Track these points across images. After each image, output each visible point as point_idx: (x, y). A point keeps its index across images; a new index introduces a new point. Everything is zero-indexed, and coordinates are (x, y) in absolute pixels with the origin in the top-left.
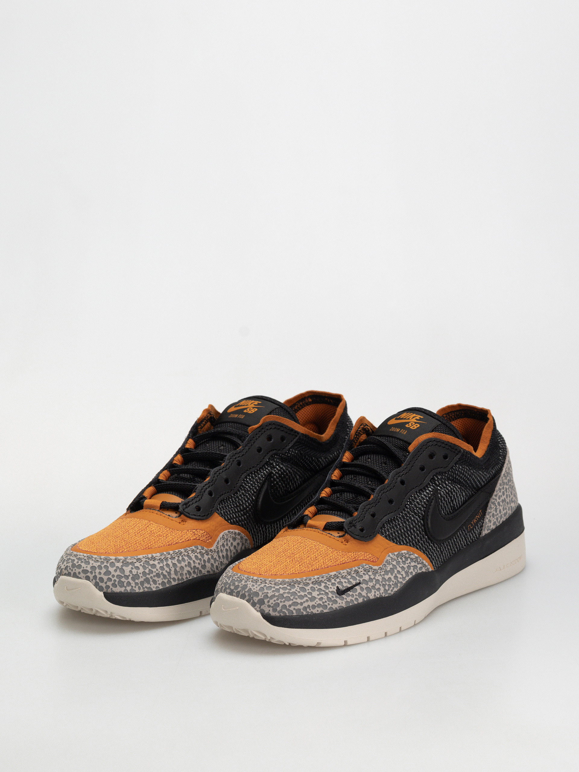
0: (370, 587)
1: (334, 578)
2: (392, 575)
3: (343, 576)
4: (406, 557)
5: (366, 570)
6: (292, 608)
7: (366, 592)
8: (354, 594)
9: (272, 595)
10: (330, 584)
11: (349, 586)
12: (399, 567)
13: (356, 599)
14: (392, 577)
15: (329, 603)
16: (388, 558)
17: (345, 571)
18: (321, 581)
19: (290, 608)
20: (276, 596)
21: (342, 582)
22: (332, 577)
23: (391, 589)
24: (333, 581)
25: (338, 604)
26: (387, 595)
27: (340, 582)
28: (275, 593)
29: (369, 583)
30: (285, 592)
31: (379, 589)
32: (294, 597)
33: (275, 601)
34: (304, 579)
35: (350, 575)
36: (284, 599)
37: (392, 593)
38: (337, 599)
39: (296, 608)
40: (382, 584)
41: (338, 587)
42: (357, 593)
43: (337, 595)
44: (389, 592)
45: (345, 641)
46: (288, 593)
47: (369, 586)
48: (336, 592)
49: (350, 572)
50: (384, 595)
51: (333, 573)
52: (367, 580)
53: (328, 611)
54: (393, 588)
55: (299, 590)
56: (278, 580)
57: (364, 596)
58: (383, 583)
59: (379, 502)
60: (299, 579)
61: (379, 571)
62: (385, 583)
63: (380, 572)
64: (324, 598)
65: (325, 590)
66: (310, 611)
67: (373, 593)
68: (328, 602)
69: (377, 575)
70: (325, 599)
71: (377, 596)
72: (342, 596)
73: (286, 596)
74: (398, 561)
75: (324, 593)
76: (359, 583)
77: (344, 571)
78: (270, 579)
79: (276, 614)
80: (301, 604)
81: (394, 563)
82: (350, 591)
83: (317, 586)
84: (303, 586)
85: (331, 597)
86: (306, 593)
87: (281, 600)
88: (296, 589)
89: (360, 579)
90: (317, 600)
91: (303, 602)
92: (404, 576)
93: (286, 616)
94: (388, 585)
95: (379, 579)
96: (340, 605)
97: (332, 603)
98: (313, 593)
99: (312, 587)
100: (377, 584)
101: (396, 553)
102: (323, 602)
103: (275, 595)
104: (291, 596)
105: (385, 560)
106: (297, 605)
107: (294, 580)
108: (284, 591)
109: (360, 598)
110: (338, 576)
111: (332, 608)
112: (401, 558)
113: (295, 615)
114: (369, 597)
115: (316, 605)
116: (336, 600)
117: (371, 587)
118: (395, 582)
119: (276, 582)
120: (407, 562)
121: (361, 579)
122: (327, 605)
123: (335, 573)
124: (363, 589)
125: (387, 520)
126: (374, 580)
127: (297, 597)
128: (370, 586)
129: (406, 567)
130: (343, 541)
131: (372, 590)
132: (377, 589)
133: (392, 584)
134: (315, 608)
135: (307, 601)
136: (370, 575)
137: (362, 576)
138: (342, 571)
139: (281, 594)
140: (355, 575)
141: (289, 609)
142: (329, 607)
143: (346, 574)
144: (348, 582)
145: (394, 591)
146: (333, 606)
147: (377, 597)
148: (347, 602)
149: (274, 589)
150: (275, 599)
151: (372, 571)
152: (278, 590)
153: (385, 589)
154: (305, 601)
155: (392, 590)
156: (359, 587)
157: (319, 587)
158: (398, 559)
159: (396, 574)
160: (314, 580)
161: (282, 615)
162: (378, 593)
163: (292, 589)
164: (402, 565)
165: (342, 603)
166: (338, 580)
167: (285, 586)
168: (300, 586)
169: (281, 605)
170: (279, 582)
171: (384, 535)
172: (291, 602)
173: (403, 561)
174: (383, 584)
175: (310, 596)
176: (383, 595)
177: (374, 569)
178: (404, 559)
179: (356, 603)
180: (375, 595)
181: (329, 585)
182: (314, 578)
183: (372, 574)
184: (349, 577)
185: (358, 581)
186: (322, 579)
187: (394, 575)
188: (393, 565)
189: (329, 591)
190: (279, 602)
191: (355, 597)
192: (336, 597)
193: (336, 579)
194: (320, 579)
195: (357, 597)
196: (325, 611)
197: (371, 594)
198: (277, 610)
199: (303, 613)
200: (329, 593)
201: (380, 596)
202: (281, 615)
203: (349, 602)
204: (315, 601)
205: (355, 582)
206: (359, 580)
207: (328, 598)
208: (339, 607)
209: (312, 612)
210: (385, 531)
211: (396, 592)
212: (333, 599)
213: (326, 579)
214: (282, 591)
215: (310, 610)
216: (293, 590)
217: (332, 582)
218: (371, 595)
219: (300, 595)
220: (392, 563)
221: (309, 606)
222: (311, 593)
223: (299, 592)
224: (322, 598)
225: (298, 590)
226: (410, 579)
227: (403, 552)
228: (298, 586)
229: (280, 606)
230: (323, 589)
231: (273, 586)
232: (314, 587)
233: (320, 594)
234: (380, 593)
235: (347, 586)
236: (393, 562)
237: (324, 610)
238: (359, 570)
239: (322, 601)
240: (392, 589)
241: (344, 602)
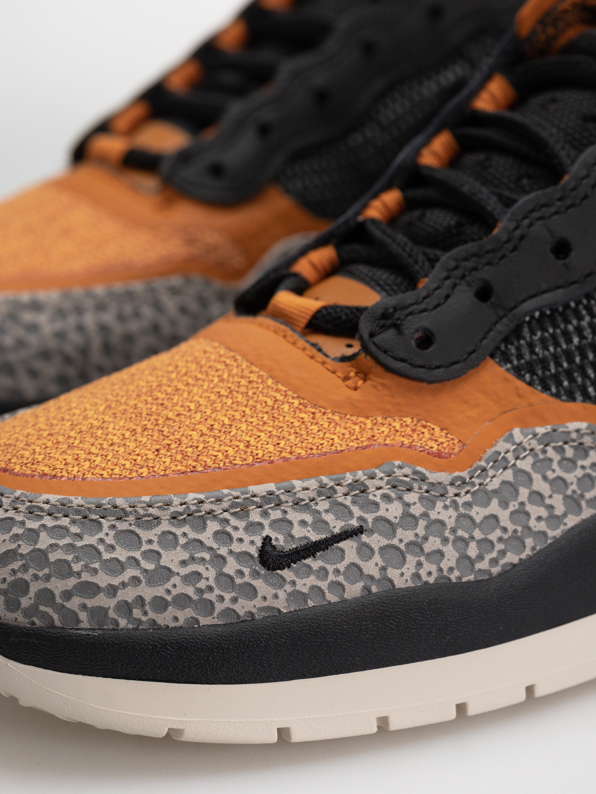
0: (402, 546)
1: (260, 507)
2: (504, 504)
3: (303, 500)
4: (581, 444)
5: (397, 484)
6: (74, 603)
7: (381, 563)
8: (330, 568)
9: (9, 551)
10: (241, 524)
11: (315, 537)
12: (545, 478)
13: (337, 586)
14: (504, 516)
15: (222, 594)
16: (502, 446)
17: (313, 483)
18: (209, 513)
19: (65, 604)
20: (21, 555)
21: (291, 523)
22: (257, 502)
23: (488, 557)
24: (255, 516)
25: (259, 598)
26: (471, 578)
27: (283, 520)
28: (19, 546)
29: (399, 531)
30: (57, 545)
31: (440, 554)
32: (86, 566)
33: (14, 571)
34: (144, 502)
35: (329, 498)
36: (46, 571)
37: (496, 570)
38: (258, 583)
39: (90, 603)
40: (451, 538)
41: (271, 539)
42: (341, 567)
43: (258, 567)
44: (483, 565)
45: (279, 730)
46: (71, 547)
47: (395, 542)
48: (256, 555)
49: (332, 488)
50: (459, 578)
51: (261, 489)
52: (393, 520)
53: (216, 622)
54: (503, 553)
55: (113, 542)
56: (45, 497)
57: (372, 578)
58: (460, 533)
59: (515, 249)
60: (120, 502)
61: (452, 491)
62: (466, 535)
63: (456, 495)
64: (205, 574)
65: (215, 546)
66: (144, 619)
67: (409, 568)
68: (217, 592)
69: (439, 505)
70: (207, 579)
71: (425, 578)
72: (279, 572)
73: (59, 561)
74: (541, 456)
75: (207, 556)
76: (359, 531)
77: (306, 484)
78: (18, 493)
79: (16, 619)
80: (112, 590)
81: (525, 464)
82: (315, 557)
83: (186, 529)
84: (133, 528)
85: (232, 573)
86: (137, 555)
87: (36, 572)
88: (101, 535)
89: (366, 516)
90: (176, 580)
91: (116, 584)
92: (560, 510)
93: (55, 627)
94: (479, 542)
95: (447, 520)
96: (266, 604)
97: (233, 594)
98: (164, 556)
99: (170, 533)
100: (431, 538)
101: (540, 430)
102: (200, 591)
103: (20, 551)
104: (77, 559)
105: (490, 452)
106: (95, 594)
107: (104, 502)
108: (53, 541)
109: (353, 582)
110: (280, 500)
111: (234, 611)
112: (560, 450)
113: (86, 630)
114: (391, 581)
115: (169, 598)
116: (251, 585)
117: (408, 545)
118: (515, 531)
119: (34, 506)
120: (580, 463)
121: (370, 518)
122: (214, 599)
123: (271, 487)
124: (372, 550)
125: (537, 314)
126: (422, 523)
127: (96, 565)
128: (401, 541)
129: (575, 481)
130: (352, 374)
131: (409, 557)
132: (429, 556)
133: (500, 539)
134: (165, 609)
135: (136, 581)
136: (411, 501)
137: (376, 505)
138: (298, 484)
139: (39, 550)
140: (348, 501)
141: (63, 606)
142: (219, 607)
143: (312, 494)
144: (314, 523)
145: (502, 562)
146: (236, 607)
147: (426, 583)
148: (296, 595)
149: (20, 531)
150: (16, 565)
151: (420, 488)
152: (33, 535)
153: (464, 558)
154: (126, 580)
155: (495, 561)
156: (355, 545)
157: (192, 535)
158: (544, 452)
159: (522, 504)
160: (181, 509)
161: (38, 622)
162: (433, 568)
163: (86, 537)
164: (559, 472)
165: (276, 596)
166: (276, 514)
167: (65, 522)
168: (122, 526)
169: (34, 587)
170: (46, 507)
171: (511, 362)
172: (71, 582)
173: (564, 459)
174: (462, 539)
175: (150, 567)
176: (453, 577)
177: (433, 484)
178: (569, 452)
179: (332, 598)
180: (417, 576)
181: (236, 528)
182: (183, 501)
183: (421, 498)
184: (323, 505)
185: (354, 523)
186: (213, 507)
187: (513, 506)
188: (519, 472)
189: (231, 552)
190: (27, 577)
191: (331, 577)
192: (255, 574)
193: (270, 511)
194: (207, 507)
195: (341, 579)
196: (204, 621)
197: (399, 571)
198: (19, 604)
199: (117, 624)
200: (231, 560)
201: (436, 579)
202: (33, 623)
203: (303, 594)
204: (168, 586)
205: (343, 524)
206: (361, 519)
207: (220, 575)
208: (261, 609)
209: (154, 620)
210: (518, 349)
211: (514, 565)
212: (238, 581)
213: (232, 507)
214: (44, 541)
215: (145, 613)
216: (89, 540)
217: (251, 519)
218: (402, 574)
219: (112, 559)
220: (514, 465)
221: (140, 600)
222: (158, 554)
223: (112, 548)
224: (197, 575)
225: (110, 540)
226: (583, 521)
227: (572, 426)
228: (113, 527)
229: (32, 594)
230: (210, 542)
231: (19, 518)
232: (174, 535)
233: (193, 558)
234: (440, 570)
235: (306, 538)
236: (518, 462)
237: (200, 619)
238: (371, 484)
239: (194, 585)
240: (494, 555)
241: (282, 594)
